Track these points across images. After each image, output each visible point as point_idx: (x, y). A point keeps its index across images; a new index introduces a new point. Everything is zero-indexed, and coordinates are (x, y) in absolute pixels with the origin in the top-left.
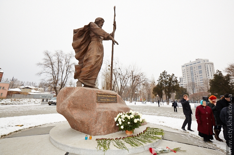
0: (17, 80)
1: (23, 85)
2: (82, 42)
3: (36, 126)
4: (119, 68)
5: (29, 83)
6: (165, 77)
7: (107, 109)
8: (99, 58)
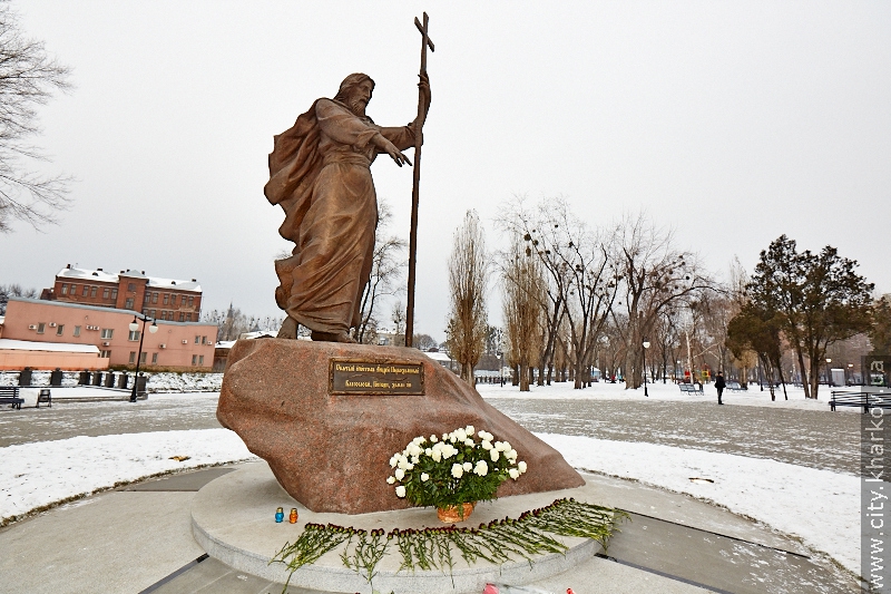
0: (239, 312)
1: (256, 329)
2: (291, 175)
3: (217, 464)
4: (571, 244)
5: (271, 322)
6: (785, 267)
7: (369, 417)
8: (350, 225)
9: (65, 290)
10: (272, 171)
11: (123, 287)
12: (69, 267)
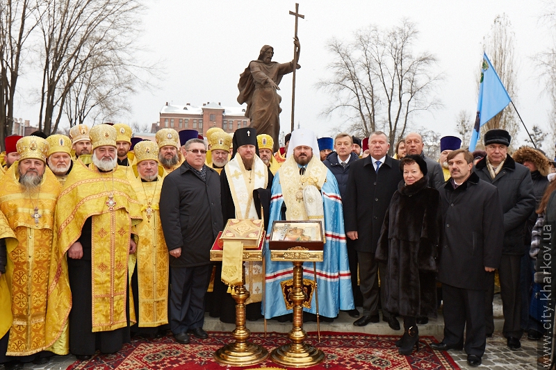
8: (265, 113)
9: (167, 123)
10: (240, 91)
11: (206, 118)
12: (167, 104)
